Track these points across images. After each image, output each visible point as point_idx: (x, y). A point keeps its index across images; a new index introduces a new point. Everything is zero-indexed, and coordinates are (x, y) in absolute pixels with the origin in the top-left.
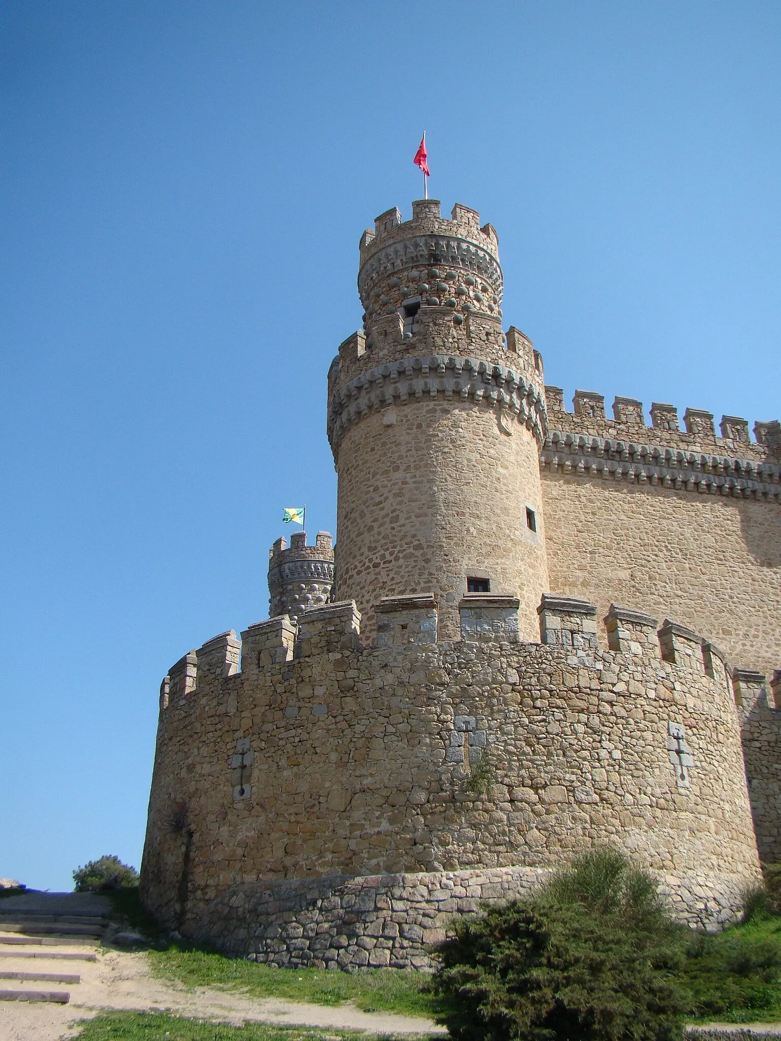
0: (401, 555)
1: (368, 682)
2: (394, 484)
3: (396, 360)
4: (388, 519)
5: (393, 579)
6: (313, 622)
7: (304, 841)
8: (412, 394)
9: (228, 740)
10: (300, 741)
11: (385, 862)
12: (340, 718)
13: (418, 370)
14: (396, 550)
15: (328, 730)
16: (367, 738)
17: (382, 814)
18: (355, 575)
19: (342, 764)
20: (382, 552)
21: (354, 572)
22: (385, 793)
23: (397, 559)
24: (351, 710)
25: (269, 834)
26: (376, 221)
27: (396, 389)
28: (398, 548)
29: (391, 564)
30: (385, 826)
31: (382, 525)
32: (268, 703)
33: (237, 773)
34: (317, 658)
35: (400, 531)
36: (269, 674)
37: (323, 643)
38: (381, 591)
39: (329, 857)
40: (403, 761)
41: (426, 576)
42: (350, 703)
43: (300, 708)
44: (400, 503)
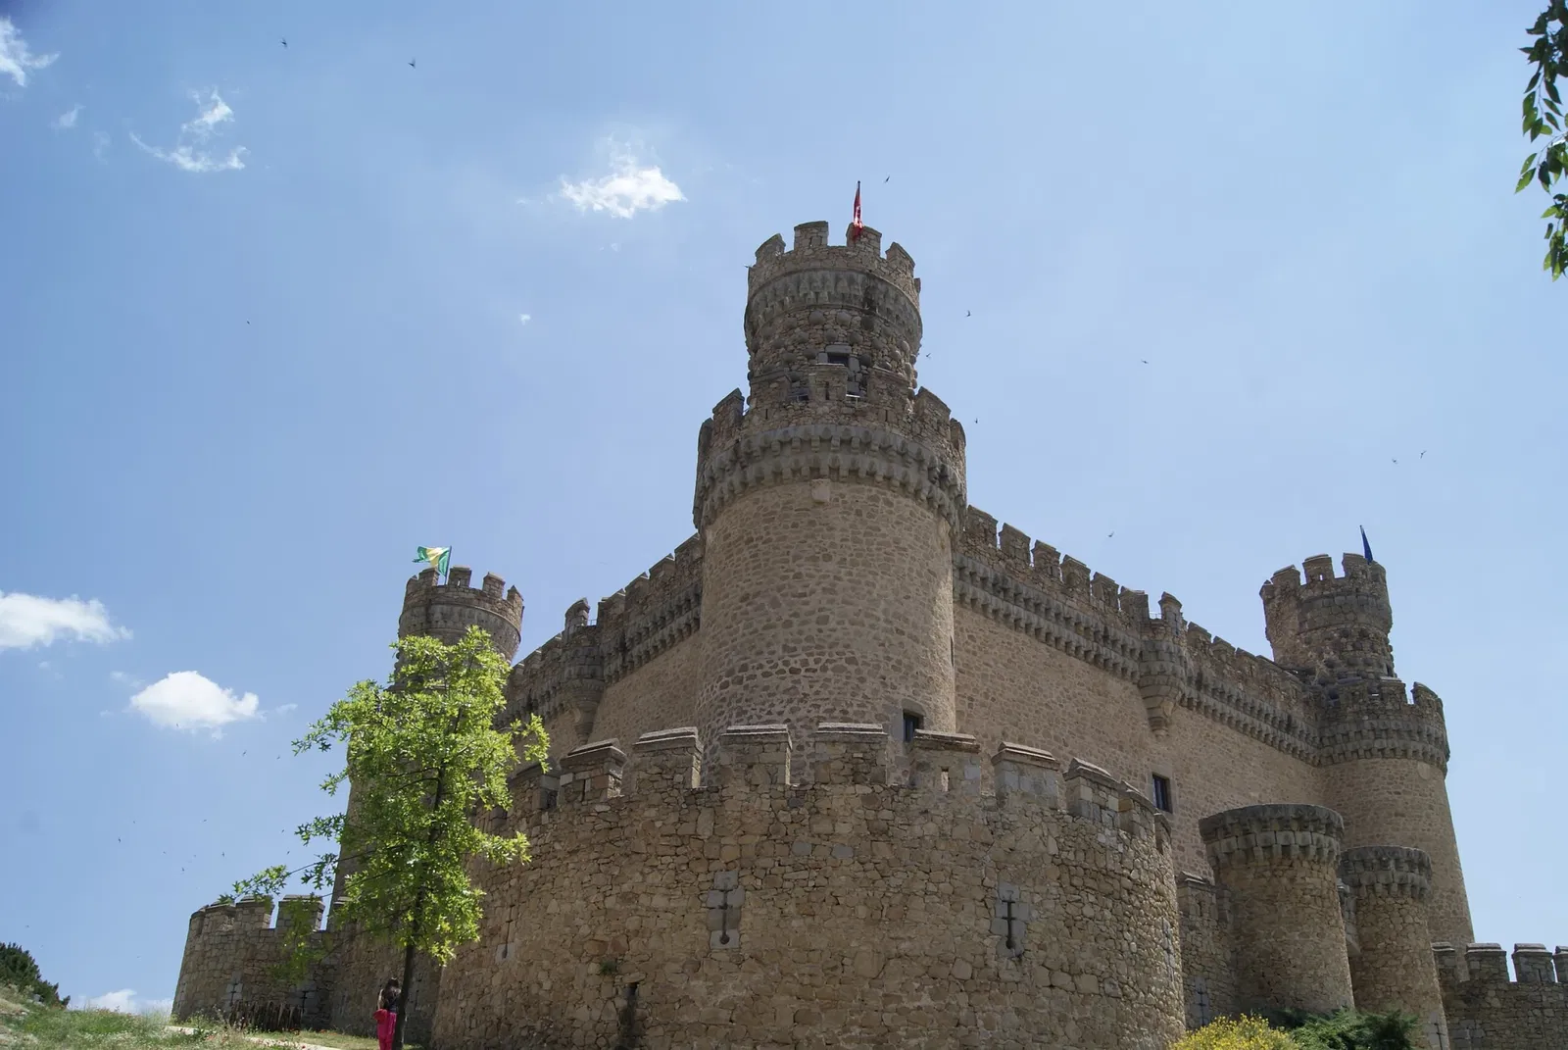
0: (830, 666)
1: (906, 827)
2: (824, 577)
3: (840, 424)
4: (814, 618)
5: (817, 693)
6: (834, 742)
7: (823, 1009)
8: (854, 472)
9: (700, 870)
10: (814, 886)
11: (926, 1044)
12: (869, 866)
13: (866, 445)
14: (824, 659)
15: (854, 879)
16: (904, 895)
17: (922, 986)
18: (759, 676)
19: (873, 921)
20: (804, 656)
21: (759, 672)
22: (926, 961)
23: (824, 669)
24: (884, 858)
25: (770, 997)
26: (796, 228)
27: (835, 460)
28: (827, 657)
29: (816, 674)
30: (926, 1000)
31: (804, 623)
32: (765, 831)
33: (717, 916)
34: (838, 789)
35: (829, 636)
36: (768, 796)
37: (847, 771)
38: (801, 705)
39: (856, 1031)
40: (945, 926)
41: (860, 698)
42: (883, 850)
43: (814, 845)
44: (831, 601)
